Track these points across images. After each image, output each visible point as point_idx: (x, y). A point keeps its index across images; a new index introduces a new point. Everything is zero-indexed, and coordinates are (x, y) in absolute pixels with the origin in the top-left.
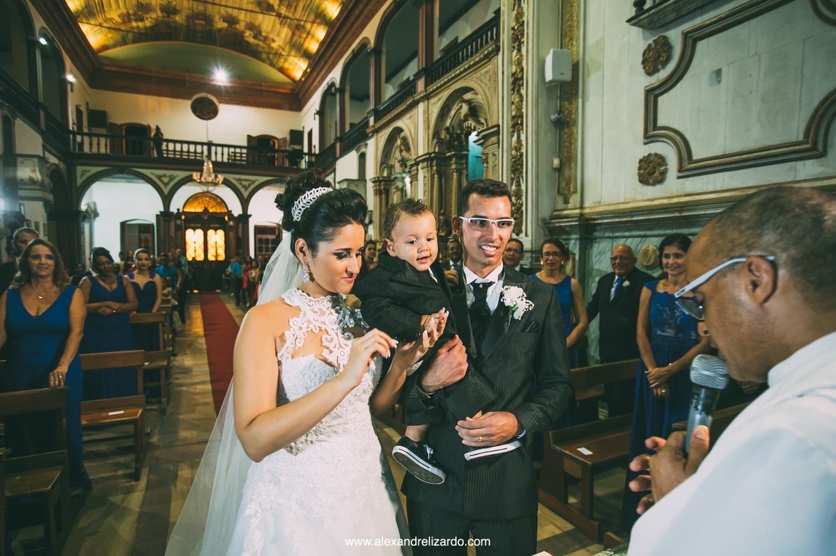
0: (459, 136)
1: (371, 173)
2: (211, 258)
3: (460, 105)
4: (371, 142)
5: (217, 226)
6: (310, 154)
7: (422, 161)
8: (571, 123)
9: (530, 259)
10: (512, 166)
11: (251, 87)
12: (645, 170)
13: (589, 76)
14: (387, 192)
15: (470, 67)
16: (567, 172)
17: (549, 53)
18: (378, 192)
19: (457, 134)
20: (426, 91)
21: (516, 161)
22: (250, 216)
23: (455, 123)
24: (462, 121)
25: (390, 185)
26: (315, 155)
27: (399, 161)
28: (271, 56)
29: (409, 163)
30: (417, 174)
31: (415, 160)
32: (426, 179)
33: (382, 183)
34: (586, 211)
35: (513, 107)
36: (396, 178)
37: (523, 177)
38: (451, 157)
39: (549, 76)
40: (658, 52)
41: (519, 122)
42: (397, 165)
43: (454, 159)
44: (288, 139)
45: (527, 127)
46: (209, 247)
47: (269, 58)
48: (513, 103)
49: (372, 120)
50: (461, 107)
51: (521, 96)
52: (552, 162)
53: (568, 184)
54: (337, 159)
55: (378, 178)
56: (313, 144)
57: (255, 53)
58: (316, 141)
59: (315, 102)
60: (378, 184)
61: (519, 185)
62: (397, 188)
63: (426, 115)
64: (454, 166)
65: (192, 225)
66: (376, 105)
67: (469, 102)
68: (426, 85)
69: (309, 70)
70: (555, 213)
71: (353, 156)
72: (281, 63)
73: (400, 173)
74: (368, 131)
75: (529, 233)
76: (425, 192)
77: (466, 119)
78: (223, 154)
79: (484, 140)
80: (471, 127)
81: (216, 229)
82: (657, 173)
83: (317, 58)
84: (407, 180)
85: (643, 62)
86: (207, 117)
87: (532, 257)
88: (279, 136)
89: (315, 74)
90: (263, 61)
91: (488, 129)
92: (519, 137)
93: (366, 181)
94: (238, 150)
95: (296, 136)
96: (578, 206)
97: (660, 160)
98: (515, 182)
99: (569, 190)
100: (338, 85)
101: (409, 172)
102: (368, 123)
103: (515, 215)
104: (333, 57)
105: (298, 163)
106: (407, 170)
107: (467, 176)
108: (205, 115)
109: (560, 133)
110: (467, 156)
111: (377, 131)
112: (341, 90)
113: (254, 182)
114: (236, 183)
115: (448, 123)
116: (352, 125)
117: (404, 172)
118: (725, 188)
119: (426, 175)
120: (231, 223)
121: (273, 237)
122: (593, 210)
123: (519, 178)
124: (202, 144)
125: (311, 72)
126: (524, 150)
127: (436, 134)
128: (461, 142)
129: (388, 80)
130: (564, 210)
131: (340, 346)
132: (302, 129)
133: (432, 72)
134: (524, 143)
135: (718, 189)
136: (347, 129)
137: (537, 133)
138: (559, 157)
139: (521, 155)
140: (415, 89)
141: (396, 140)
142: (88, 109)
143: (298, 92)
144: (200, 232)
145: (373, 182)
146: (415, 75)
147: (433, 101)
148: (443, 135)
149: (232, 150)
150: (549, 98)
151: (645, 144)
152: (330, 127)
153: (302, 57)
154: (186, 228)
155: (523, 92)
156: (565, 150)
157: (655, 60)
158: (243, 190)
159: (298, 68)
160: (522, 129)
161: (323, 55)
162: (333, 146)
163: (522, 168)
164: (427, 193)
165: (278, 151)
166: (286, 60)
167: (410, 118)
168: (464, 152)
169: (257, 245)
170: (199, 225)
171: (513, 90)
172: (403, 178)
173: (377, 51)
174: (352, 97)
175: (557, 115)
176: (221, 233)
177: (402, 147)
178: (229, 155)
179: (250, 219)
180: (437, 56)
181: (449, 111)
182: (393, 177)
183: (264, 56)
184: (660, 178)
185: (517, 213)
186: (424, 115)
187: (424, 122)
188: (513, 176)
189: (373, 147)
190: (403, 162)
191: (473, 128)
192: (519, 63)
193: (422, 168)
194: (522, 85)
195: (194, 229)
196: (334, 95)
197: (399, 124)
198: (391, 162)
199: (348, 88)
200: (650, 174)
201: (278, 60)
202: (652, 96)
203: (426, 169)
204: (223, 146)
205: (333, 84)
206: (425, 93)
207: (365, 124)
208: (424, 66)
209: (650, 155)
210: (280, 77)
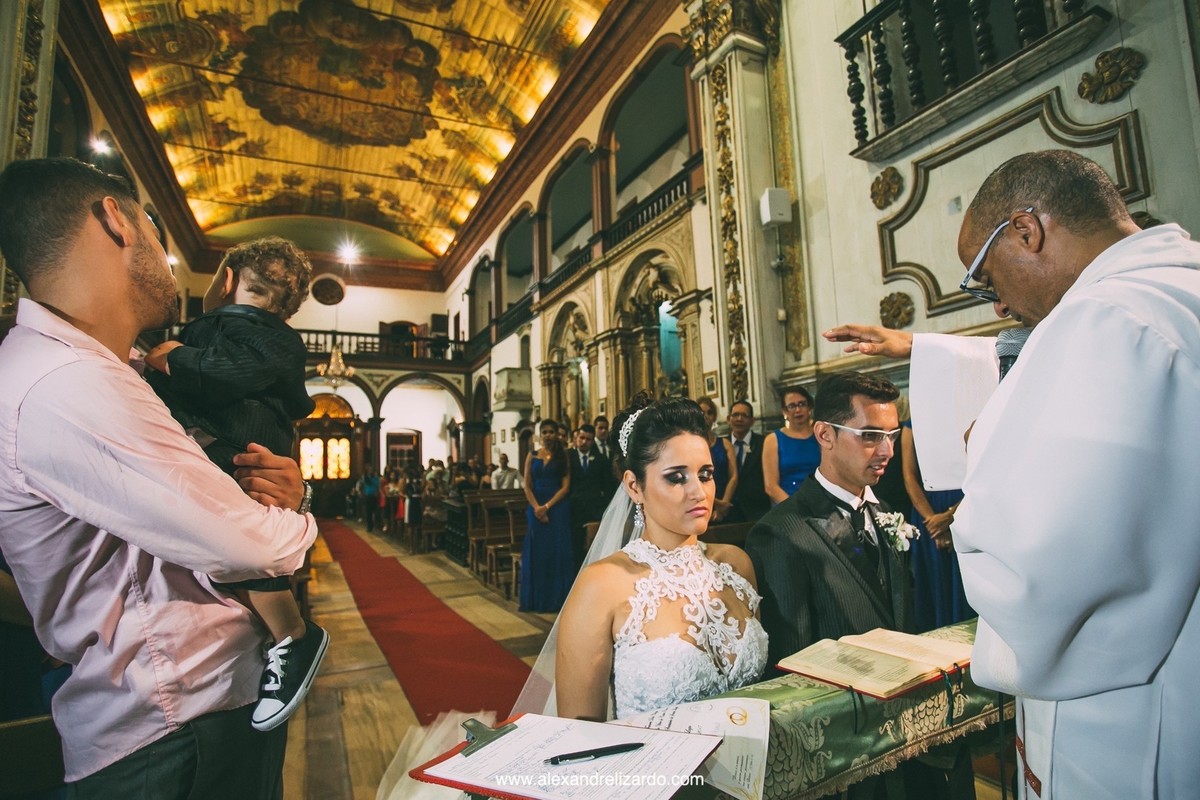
0: (647, 308)
1: (537, 358)
2: (332, 475)
3: (647, 271)
4: (536, 323)
5: (340, 434)
6: (457, 341)
7: (603, 340)
8: (796, 268)
9: (761, 428)
10: (730, 322)
11: (386, 265)
12: (888, 311)
13: (811, 215)
14: (558, 381)
15: (658, 226)
16: (795, 325)
17: (764, 192)
18: (547, 382)
19: (644, 305)
20: (605, 257)
21: (734, 315)
22: (383, 419)
23: (643, 291)
24: (650, 289)
25: (562, 373)
26: (463, 342)
27: (572, 343)
28: (410, 228)
29: (586, 344)
30: (597, 356)
31: (595, 338)
32: (609, 362)
33: (552, 371)
34: (822, 367)
35: (726, 254)
36: (569, 364)
37: (744, 334)
38: (638, 333)
39: (766, 217)
40: (888, 184)
41: (735, 270)
42: (570, 350)
43: (643, 336)
44: (430, 325)
45: (744, 275)
46: (330, 461)
47: (407, 231)
48: (725, 250)
49: (536, 297)
50: (649, 273)
51: (735, 244)
52: (777, 313)
53: (798, 338)
54: (491, 346)
55: (547, 364)
56: (461, 329)
57: (390, 226)
58: (464, 326)
59: (463, 279)
60: (546, 372)
61: (739, 342)
62: (571, 376)
63: (606, 286)
64: (642, 344)
65: (309, 434)
66: (541, 278)
67: (658, 267)
68: (604, 250)
69: (456, 243)
70: (786, 373)
71: (513, 342)
72: (422, 236)
73: (574, 358)
74: (533, 308)
75: (757, 397)
76: (608, 377)
77: (655, 287)
78: (350, 344)
79: (679, 311)
80: (661, 296)
81: (338, 439)
82: (903, 314)
83: (466, 229)
84: (584, 365)
85: (872, 196)
86: (330, 302)
87: (763, 425)
88: (419, 321)
89: (463, 247)
90: (400, 234)
91: (684, 295)
92: (735, 287)
93: (530, 370)
94: (369, 340)
95: (440, 321)
96: (813, 361)
97: (905, 300)
98: (734, 340)
99: (799, 345)
100: (492, 257)
101: (587, 355)
102: (531, 299)
103: (738, 378)
104: (486, 226)
105: (443, 354)
106: (584, 352)
107: (660, 355)
108: (328, 299)
109: (783, 281)
110: (658, 332)
111: (543, 308)
112: (497, 264)
113: (388, 377)
114: (366, 379)
115: (633, 293)
116: (510, 306)
117: (580, 356)
118: (983, 322)
119: (609, 356)
120: (358, 430)
121: (411, 447)
122: (831, 365)
123: (738, 334)
124: (325, 333)
125: (458, 245)
126: (743, 302)
127: (619, 306)
128: (650, 315)
129: (555, 248)
130: (796, 368)
131: (709, 620)
132: (446, 313)
133: (610, 236)
134: (742, 293)
135: (975, 324)
136: (505, 309)
137: (757, 281)
138: (785, 308)
139: (740, 307)
140: (590, 254)
141: (568, 317)
142: (188, 296)
143: (442, 269)
144: (318, 443)
145: (540, 370)
146: (590, 240)
147: (613, 268)
148: (628, 307)
149: (362, 339)
150: (768, 242)
151: (885, 283)
152: (482, 308)
153: (447, 227)
154: (302, 438)
155: (737, 237)
156: (791, 299)
157: (885, 193)
158: (374, 388)
159: (442, 241)
160: (739, 279)
161: (473, 224)
162: (488, 331)
163: (743, 322)
164: (610, 379)
165: (418, 339)
166: (428, 232)
167: (585, 290)
168: (655, 327)
169: (390, 458)
170: (318, 434)
171: (725, 236)
172: (578, 364)
173: (541, 216)
174: (510, 273)
175: (778, 260)
176: (345, 443)
177: (576, 326)
178: (358, 345)
179: (383, 425)
180: (615, 218)
181: (634, 278)
182: (565, 363)
183: (402, 228)
184: (906, 320)
185: (739, 375)
186: (603, 285)
187: (604, 293)
188: (731, 333)
189: (539, 329)
190: (578, 345)
191: (664, 296)
192: (729, 206)
193: (603, 348)
194: (736, 229)
195: (312, 439)
196: (488, 270)
197: (571, 298)
198: (563, 345)
199: (505, 261)
200: (895, 316)
201: (418, 233)
202: (887, 230)
203: (608, 350)
204: (350, 334)
205: (486, 257)
206: (603, 260)
207: (529, 300)
208: (601, 228)
209: (892, 295)
210: (420, 252)
